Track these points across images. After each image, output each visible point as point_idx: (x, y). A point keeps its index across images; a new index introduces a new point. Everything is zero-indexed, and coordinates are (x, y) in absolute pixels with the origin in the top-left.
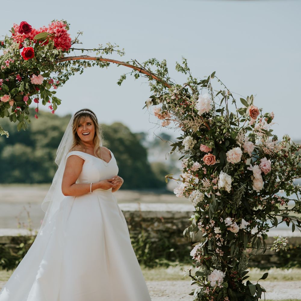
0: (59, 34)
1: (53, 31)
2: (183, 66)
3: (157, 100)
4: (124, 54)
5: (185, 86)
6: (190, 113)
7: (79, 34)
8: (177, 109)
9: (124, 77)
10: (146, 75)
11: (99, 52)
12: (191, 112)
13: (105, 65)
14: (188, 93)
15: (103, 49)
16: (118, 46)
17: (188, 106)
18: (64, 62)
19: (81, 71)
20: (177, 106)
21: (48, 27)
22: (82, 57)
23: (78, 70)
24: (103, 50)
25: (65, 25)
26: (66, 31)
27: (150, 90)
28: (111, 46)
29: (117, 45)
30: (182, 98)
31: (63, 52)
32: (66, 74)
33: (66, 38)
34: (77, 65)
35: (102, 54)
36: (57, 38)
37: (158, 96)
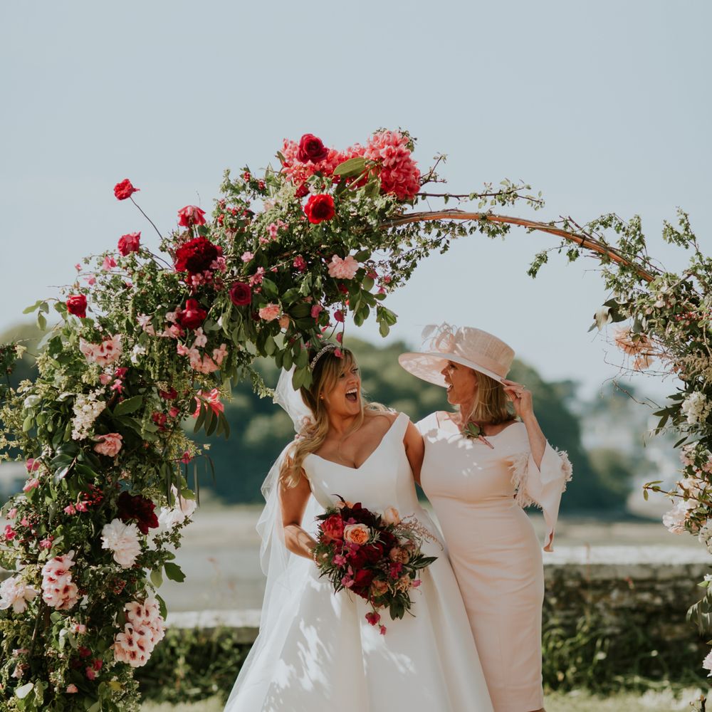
0: (392, 161)
1: (378, 153)
2: (681, 230)
3: (620, 310)
4: (543, 205)
5: (686, 276)
6: (698, 339)
7: (437, 160)
8: (670, 330)
9: (543, 259)
10: (593, 251)
11: (486, 202)
12: (702, 337)
13: (498, 231)
14: (693, 293)
15: (495, 195)
16: (529, 188)
17: (694, 322)
18: (404, 226)
19: (442, 245)
20: (669, 324)
21: (365, 145)
22: (446, 213)
23: (437, 244)
24: (493, 196)
25: (405, 140)
26: (409, 153)
27: (605, 286)
28: (513, 186)
29: (527, 183)
30: (678, 304)
31: (400, 202)
32: (411, 253)
33: (409, 169)
34: (435, 231)
35: (492, 204)
36: (388, 169)
37: (622, 302)
